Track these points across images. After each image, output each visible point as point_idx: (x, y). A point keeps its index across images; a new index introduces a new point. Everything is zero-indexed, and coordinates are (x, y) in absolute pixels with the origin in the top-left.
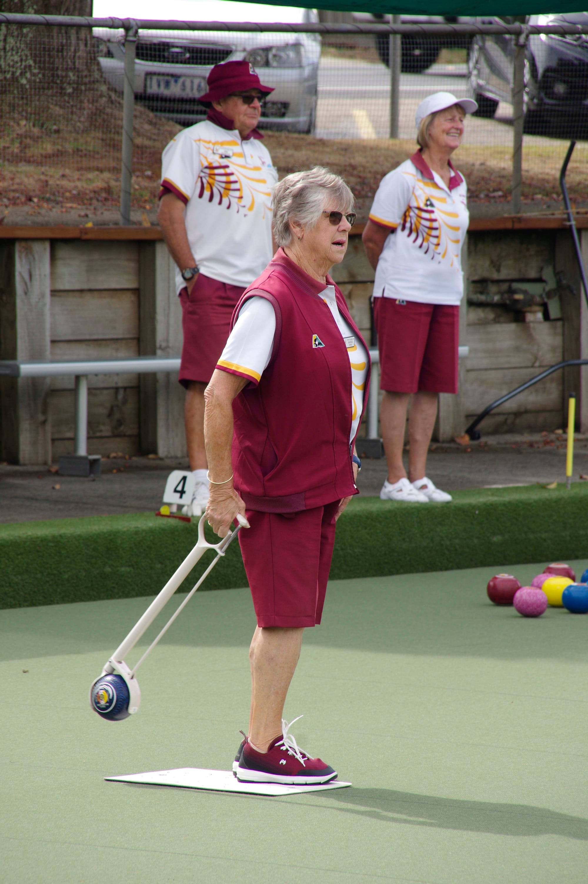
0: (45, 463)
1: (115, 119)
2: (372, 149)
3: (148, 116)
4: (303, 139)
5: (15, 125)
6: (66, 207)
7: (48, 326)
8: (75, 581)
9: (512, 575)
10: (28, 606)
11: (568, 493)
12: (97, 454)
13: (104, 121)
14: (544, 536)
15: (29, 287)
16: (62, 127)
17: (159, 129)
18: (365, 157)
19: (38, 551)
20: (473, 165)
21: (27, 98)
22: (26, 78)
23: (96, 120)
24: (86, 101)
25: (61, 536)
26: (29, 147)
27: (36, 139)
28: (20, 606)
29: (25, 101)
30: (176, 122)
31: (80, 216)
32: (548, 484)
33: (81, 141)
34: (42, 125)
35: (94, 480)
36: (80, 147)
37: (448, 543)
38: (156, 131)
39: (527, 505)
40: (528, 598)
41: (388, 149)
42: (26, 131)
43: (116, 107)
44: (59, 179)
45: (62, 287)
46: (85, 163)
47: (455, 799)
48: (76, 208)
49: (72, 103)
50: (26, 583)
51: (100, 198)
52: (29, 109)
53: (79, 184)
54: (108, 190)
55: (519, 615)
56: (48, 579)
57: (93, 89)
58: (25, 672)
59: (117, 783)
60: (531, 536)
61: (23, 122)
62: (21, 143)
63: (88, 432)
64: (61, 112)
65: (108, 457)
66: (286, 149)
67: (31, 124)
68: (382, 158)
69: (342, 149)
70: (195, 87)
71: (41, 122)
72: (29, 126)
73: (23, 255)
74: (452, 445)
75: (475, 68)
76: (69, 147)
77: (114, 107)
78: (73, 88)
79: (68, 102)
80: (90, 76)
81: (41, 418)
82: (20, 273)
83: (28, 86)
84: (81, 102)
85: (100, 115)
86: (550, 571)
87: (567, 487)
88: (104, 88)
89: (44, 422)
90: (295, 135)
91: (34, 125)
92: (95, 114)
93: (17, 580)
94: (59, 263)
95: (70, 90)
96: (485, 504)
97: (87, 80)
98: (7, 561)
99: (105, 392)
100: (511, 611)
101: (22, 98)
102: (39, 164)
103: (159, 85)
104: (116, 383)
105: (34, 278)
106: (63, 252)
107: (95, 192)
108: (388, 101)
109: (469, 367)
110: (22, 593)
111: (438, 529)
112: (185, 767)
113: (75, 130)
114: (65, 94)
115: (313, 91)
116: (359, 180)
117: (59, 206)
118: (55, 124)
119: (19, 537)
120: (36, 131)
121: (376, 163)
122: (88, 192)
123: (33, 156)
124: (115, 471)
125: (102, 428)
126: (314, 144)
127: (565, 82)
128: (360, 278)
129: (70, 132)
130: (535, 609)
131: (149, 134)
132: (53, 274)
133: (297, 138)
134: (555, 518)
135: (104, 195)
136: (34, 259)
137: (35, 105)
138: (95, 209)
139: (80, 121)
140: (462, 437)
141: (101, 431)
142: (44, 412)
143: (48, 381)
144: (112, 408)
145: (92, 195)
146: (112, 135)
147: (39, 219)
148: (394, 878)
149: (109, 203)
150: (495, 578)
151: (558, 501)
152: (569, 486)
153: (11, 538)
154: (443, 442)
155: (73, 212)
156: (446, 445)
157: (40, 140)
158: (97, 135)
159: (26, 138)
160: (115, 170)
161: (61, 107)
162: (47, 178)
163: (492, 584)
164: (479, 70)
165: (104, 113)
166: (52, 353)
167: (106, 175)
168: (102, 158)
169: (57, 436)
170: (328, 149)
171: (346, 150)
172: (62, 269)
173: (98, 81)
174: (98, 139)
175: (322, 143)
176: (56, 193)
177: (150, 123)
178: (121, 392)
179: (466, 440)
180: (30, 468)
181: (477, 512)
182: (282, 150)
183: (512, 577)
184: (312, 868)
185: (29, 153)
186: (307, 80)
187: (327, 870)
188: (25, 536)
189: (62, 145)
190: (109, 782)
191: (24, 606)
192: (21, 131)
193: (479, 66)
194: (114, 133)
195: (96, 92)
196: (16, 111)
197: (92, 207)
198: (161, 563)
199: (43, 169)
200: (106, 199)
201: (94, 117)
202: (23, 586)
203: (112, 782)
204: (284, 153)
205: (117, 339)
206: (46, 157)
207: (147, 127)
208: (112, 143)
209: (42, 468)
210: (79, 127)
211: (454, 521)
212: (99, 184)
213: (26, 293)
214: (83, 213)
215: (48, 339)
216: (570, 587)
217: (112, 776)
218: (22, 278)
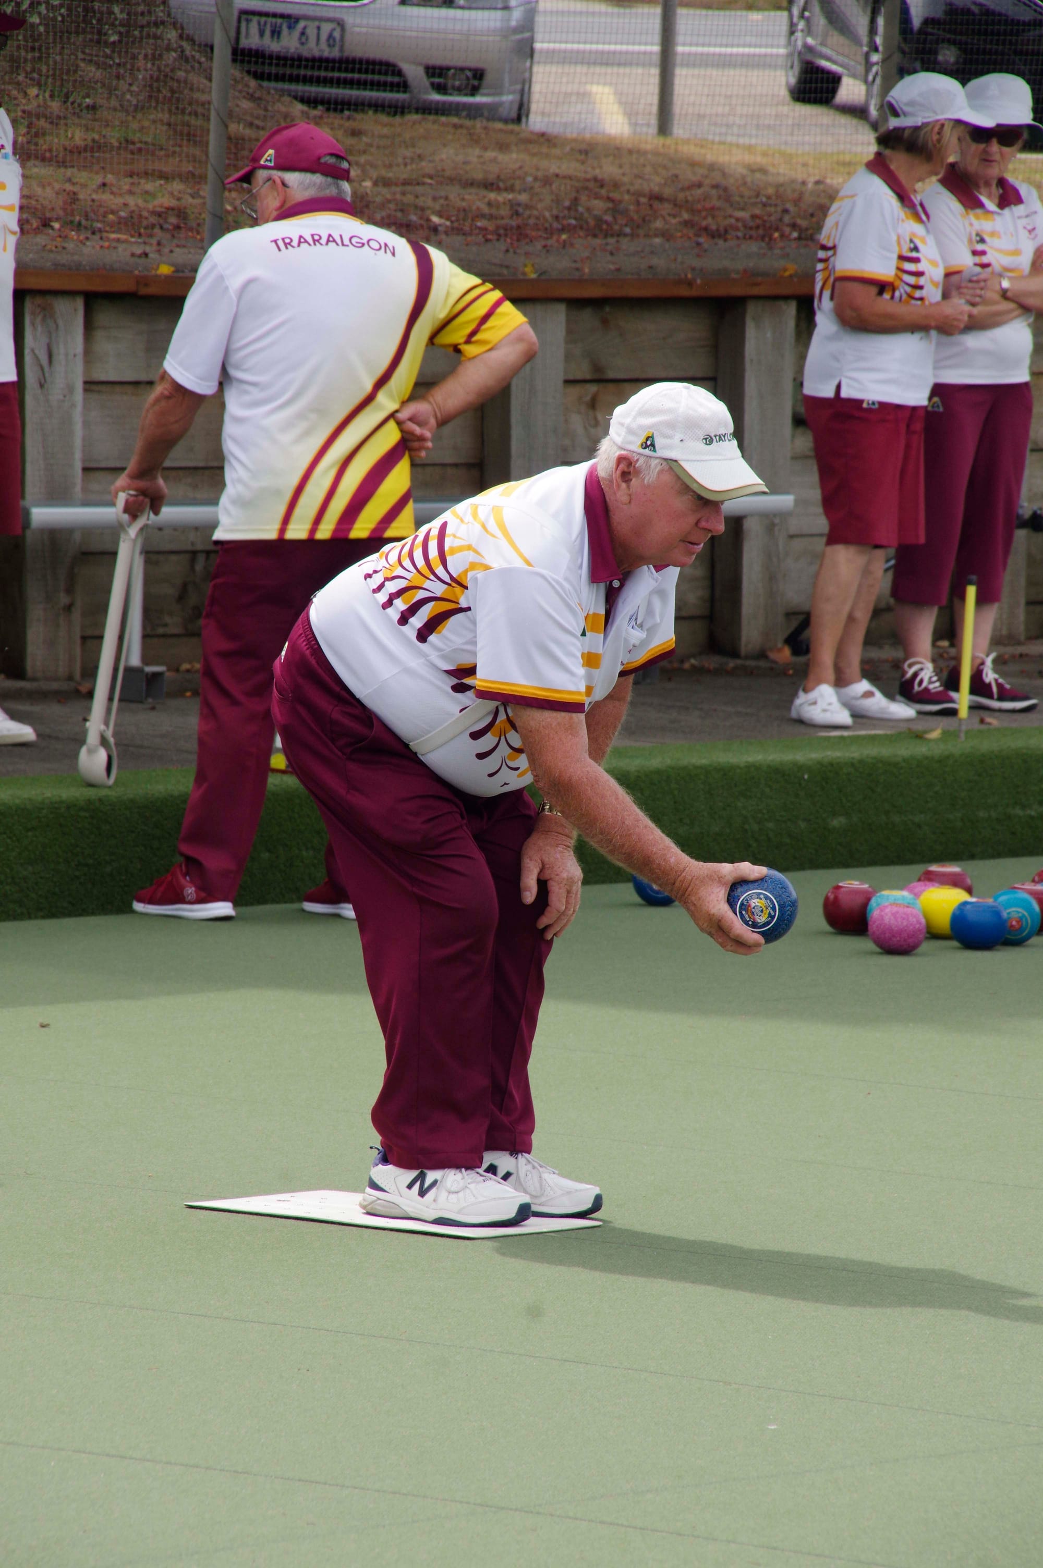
0: (70, 678)
1: (191, 89)
2: (630, 152)
3: (247, 86)
4: (512, 132)
5: (20, 96)
6: (108, 239)
7: (78, 442)
8: (123, 878)
9: (866, 883)
10: (43, 917)
11: (960, 747)
12: (158, 664)
13: (173, 91)
14: (919, 818)
15: (47, 375)
16: (100, 101)
17: (266, 110)
18: (621, 166)
19: (61, 825)
20: (804, 183)
21: (40, 49)
22: (39, 13)
23: (159, 91)
24: (141, 57)
25: (100, 800)
26: (44, 134)
27: (55, 121)
28: (30, 917)
29: (37, 54)
30: (295, 98)
31: (133, 255)
32: (926, 732)
33: (135, 125)
34: (67, 96)
35: (153, 708)
36: (131, 136)
37: (756, 827)
38: (262, 112)
39: (891, 767)
40: (893, 922)
41: (656, 153)
42: (39, 106)
43: (193, 67)
44: (96, 191)
45: (103, 378)
46: (140, 165)
47: (776, 1250)
48: (126, 241)
49: (117, 61)
50: (41, 878)
51: (166, 226)
52: (44, 69)
53: (131, 201)
54: (181, 213)
55: (878, 950)
56: (77, 873)
57: (156, 37)
58: (43, 1026)
59: (207, 1211)
60: (896, 819)
61: (33, 91)
62: (30, 126)
63: (144, 627)
64: (98, 74)
65: (177, 670)
66: (485, 149)
67: (47, 95)
68: (648, 169)
69: (580, 152)
70: (324, 37)
71: (65, 90)
72: (44, 97)
73: (39, 319)
74: (762, 664)
75: (802, 16)
76: (114, 136)
77: (189, 68)
78: (120, 33)
79: (111, 58)
80: (149, 12)
81: (64, 599)
82: (33, 351)
83: (42, 29)
84: (134, 57)
85: (165, 83)
86: (930, 878)
87: (958, 736)
88: (172, 35)
89: (69, 608)
90: (499, 125)
91: (52, 96)
92: (158, 80)
93: (25, 873)
94: (99, 335)
95: (114, 38)
96: (820, 763)
97: (143, 20)
98: (9, 841)
99: (174, 558)
100: (866, 944)
101: (33, 49)
102: (62, 164)
103: (262, 33)
104: (193, 544)
105: (55, 358)
106: (105, 316)
107: (159, 215)
108: (655, 72)
109: (792, 530)
110: (33, 895)
111: (739, 804)
112: (320, 1189)
113: (121, 106)
114: (106, 42)
115: (527, 50)
116: (610, 205)
117: (97, 237)
118: (88, 96)
119: (30, 800)
120: (55, 106)
121: (638, 176)
122: (145, 214)
123: (50, 150)
124: (188, 694)
125: (168, 620)
126: (529, 141)
127: (954, 43)
128: (611, 375)
129: (115, 109)
130: (905, 940)
131: (249, 118)
132: (88, 352)
133: (501, 130)
134: (937, 788)
135: (173, 220)
136: (57, 326)
137: (55, 62)
138: (159, 244)
139: (131, 92)
140: (779, 650)
141: (166, 625)
142: (70, 590)
143: (77, 537)
144: (185, 586)
145: (153, 219)
146: (187, 118)
147: (63, 258)
148: (677, 1376)
149: (182, 234)
150: (838, 888)
151: (942, 760)
152: (963, 735)
153: (17, 801)
154: (747, 657)
155: (121, 248)
156: (751, 663)
157: (62, 122)
158: (160, 115)
159: (38, 117)
160: (193, 179)
161: (98, 66)
162: (75, 189)
163: (832, 897)
164: (808, 20)
165: (172, 79)
166: (84, 490)
167: (177, 186)
168: (167, 156)
169: (89, 632)
170: (556, 151)
171: (586, 153)
172: (105, 345)
173: (163, 23)
174: (162, 123)
175: (545, 139)
176: (92, 215)
177: (251, 97)
178: (201, 559)
179: (785, 655)
180: (44, 686)
181: (806, 777)
182: (477, 151)
183: (866, 886)
184: (539, 1357)
185: (43, 144)
186: (516, 30)
187: (565, 1361)
188: (40, 798)
189: (100, 133)
190: (193, 1210)
191: (36, 918)
192: (31, 106)
193: (807, 14)
194: (190, 114)
195: (159, 41)
196: (20, 71)
197: (154, 241)
198: (269, 851)
199: (69, 172)
200: (178, 227)
201: (155, 85)
202: (37, 884)
203: (198, 1210)
204: (480, 157)
205: (196, 469)
206: (71, 152)
207: (246, 104)
208: (186, 130)
209: (64, 686)
210: (128, 101)
211: (767, 790)
212: (164, 201)
213: (41, 386)
214: (138, 250)
215: (78, 466)
216: (965, 903)
217: (197, 1201)
218: (37, 358)
